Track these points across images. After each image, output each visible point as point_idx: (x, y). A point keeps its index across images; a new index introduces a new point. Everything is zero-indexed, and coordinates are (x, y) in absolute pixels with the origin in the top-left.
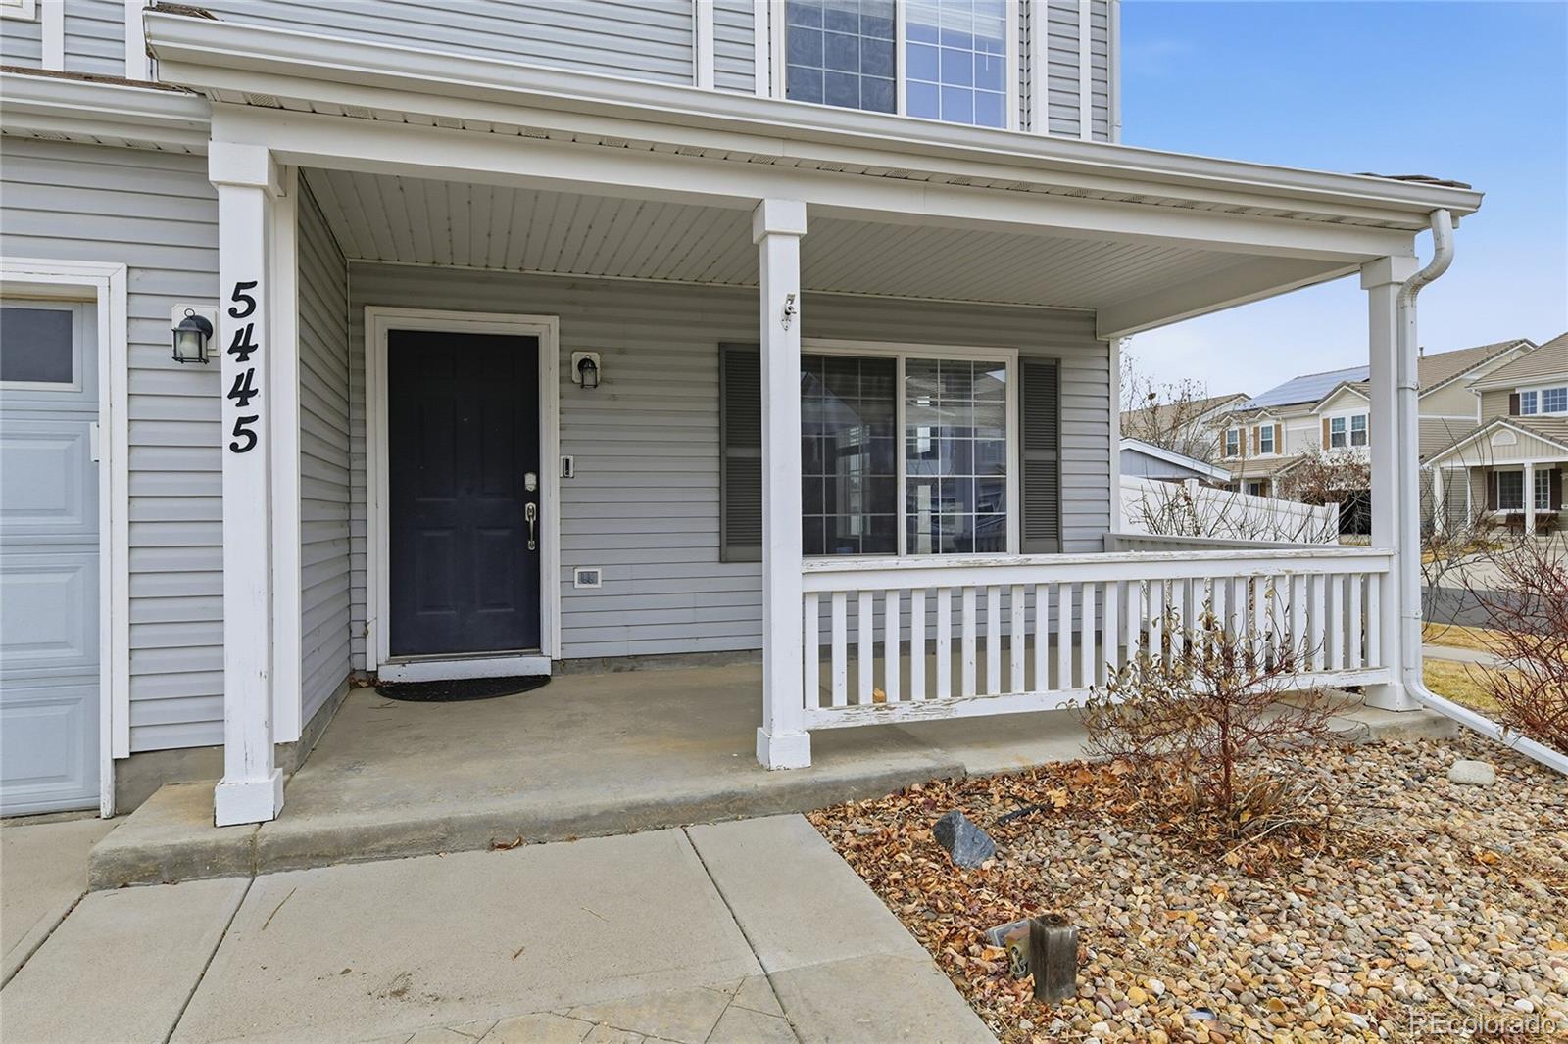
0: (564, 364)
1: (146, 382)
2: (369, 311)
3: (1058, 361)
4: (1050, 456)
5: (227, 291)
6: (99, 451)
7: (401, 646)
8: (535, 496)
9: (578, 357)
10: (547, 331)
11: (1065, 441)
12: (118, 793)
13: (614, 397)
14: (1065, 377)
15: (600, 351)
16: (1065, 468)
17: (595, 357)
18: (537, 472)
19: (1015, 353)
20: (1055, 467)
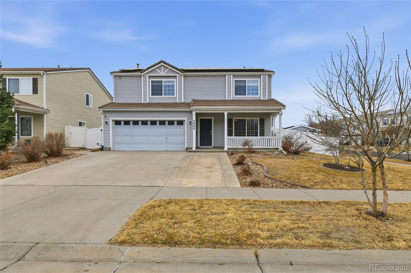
0: (214, 121)
1: (188, 125)
2: (198, 117)
3: (264, 119)
4: (263, 128)
5: (193, 120)
6: (185, 129)
7: (200, 145)
8: (211, 132)
9: (215, 120)
10: (213, 118)
11: (265, 127)
12: (186, 150)
13: (218, 124)
14: (265, 120)
15: (217, 120)
16: (265, 130)
17: (216, 120)
18: (212, 130)
19: (259, 118)
20: (264, 130)
